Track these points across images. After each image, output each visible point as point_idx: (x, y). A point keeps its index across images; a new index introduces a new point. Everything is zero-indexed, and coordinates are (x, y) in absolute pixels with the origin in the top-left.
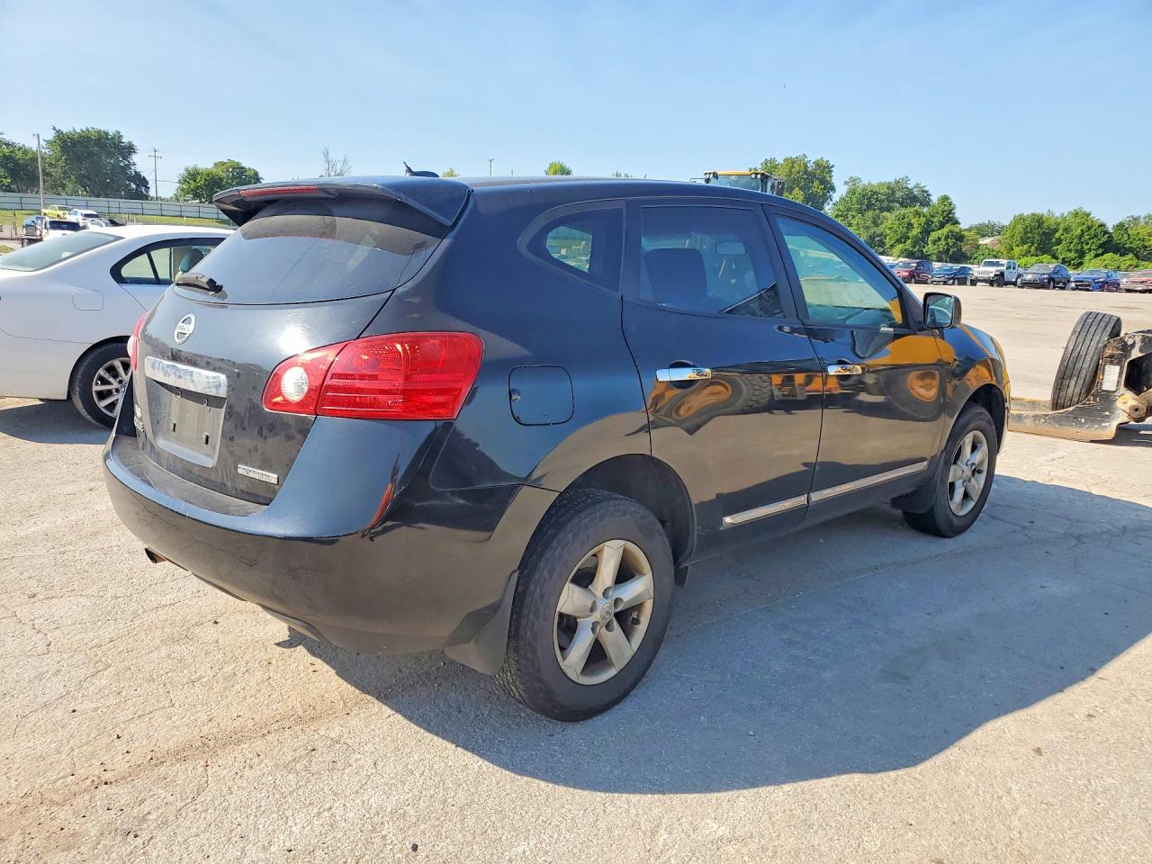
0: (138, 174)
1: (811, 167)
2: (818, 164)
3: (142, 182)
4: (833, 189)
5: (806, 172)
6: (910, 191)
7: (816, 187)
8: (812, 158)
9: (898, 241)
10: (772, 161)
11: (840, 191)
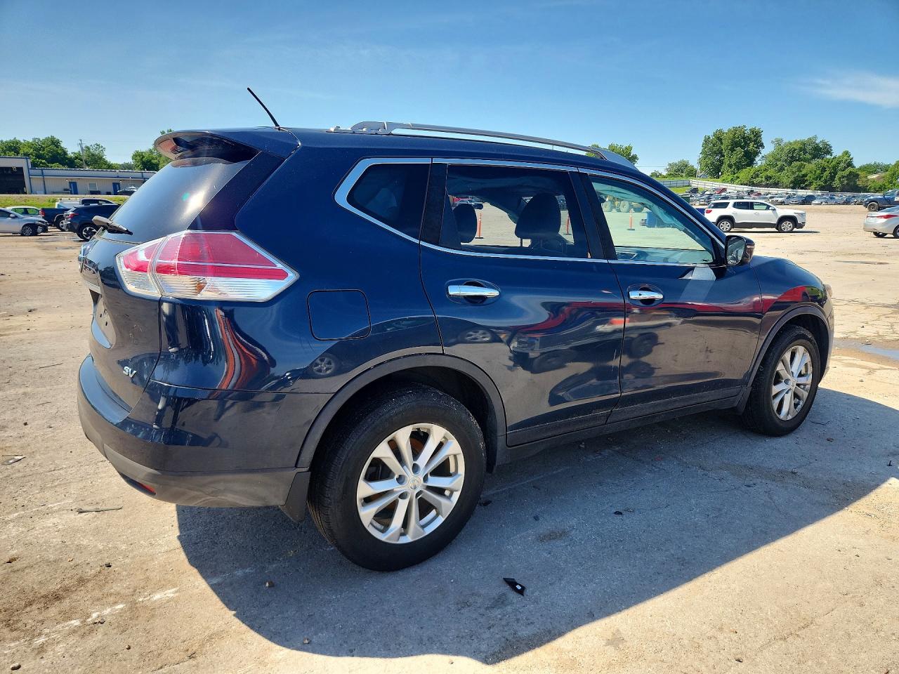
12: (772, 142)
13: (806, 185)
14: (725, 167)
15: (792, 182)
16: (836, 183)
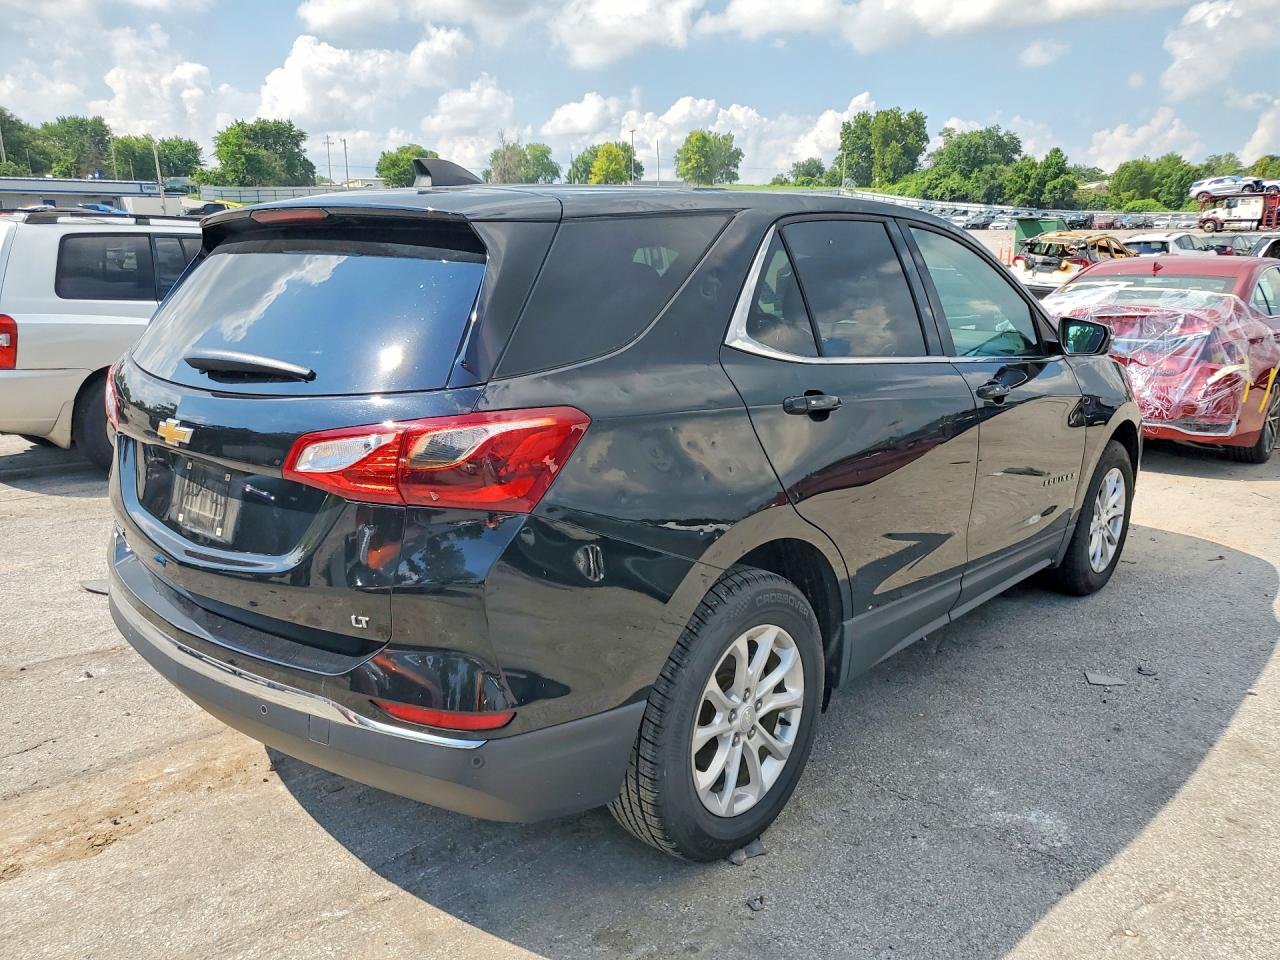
0: (305, 160)
1: (905, 118)
2: (911, 115)
3: (309, 167)
4: (926, 139)
5: (900, 125)
6: (1000, 138)
7: (911, 139)
8: (905, 111)
9: (1018, 192)
10: (864, 115)
11: (935, 143)
12: (940, 134)
13: (1007, 200)
14: (876, 169)
15: (985, 195)
16: (1046, 197)
